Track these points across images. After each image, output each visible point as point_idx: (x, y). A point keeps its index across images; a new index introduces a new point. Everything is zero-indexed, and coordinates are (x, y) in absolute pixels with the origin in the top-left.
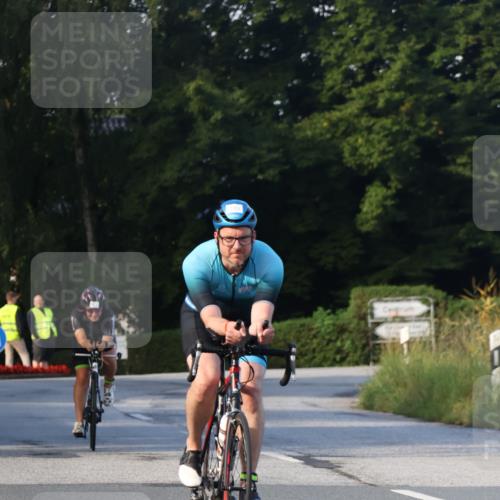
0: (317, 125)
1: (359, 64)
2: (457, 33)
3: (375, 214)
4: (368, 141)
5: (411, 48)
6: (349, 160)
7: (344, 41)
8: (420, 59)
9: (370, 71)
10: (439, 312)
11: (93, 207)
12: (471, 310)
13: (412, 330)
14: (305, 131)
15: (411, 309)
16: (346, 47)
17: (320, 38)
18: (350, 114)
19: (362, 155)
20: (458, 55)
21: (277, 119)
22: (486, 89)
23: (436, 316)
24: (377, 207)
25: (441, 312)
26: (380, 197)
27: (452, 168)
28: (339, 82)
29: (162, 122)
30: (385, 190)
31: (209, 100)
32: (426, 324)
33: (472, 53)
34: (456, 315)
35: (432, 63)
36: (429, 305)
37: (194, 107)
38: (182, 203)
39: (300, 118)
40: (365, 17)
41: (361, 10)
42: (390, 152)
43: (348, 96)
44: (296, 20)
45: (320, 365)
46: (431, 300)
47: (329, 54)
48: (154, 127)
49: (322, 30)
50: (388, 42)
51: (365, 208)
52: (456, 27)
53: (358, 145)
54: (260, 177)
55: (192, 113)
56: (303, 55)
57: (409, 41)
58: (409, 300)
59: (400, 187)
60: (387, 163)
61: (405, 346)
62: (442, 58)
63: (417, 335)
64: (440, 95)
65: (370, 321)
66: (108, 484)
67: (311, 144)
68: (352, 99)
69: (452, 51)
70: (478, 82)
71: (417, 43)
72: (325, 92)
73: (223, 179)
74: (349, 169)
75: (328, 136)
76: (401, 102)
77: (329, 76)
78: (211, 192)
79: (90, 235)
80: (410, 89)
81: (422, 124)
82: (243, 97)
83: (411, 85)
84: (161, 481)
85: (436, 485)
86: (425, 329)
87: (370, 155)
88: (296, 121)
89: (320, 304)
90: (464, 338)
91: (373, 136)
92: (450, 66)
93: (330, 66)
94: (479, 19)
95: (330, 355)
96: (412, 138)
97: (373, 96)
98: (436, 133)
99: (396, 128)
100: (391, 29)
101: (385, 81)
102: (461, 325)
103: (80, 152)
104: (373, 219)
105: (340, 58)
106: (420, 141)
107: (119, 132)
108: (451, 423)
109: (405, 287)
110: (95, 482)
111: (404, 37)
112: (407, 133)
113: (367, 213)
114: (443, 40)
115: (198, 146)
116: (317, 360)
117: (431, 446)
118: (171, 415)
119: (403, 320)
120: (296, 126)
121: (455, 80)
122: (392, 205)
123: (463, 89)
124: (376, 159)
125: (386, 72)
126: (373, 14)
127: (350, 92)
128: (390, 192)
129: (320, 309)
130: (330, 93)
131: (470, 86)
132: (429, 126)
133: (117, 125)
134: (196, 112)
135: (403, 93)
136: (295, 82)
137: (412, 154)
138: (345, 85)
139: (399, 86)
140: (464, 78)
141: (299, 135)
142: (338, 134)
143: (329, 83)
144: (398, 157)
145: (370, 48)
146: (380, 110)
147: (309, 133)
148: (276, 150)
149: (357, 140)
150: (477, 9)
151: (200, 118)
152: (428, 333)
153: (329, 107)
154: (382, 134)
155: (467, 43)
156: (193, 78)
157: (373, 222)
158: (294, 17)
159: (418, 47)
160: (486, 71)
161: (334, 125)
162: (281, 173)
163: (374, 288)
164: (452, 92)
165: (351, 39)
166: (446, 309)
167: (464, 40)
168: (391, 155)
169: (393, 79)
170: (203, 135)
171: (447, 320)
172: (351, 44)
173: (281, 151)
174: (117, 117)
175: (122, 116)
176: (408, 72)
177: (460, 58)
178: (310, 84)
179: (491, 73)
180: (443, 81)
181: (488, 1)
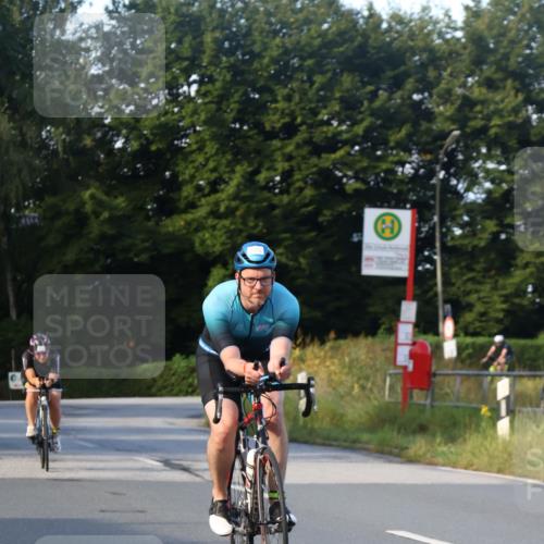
0: (176, 224)
1: (206, 181)
2: (275, 160)
4: (212, 236)
5: (244, 170)
6: (198, 248)
7: (196, 164)
8: (250, 178)
9: (214, 186)
11: (14, 279)
14: (167, 227)
16: (197, 169)
17: (179, 161)
18: (200, 216)
19: (208, 246)
20: (276, 176)
21: (148, 218)
22: (297, 200)
28: (192, 193)
29: (66, 219)
31: (99, 203)
33: (287, 175)
35: (259, 181)
37: (88, 208)
39: (164, 218)
40: (211, 148)
41: (208, 143)
43: (199, 204)
44: (162, 149)
45: (177, 395)
47: (185, 174)
48: (59, 223)
49: (180, 157)
50: (227, 166)
52: (275, 157)
53: (205, 238)
54: (136, 260)
55: (87, 213)
56: (167, 173)
57: (243, 165)
62: (266, 178)
64: (265, 204)
67: (172, 237)
68: (202, 206)
69: (273, 173)
70: (292, 196)
71: (249, 166)
72: (182, 200)
73: (109, 261)
74: (199, 255)
75: (184, 231)
76: (237, 208)
77: (184, 188)
79: (12, 299)
80: (244, 200)
81: (251, 224)
82: (124, 202)
83: (244, 197)
87: (214, 246)
88: (161, 220)
89: (178, 352)
91: (217, 233)
92: (271, 184)
93: (185, 182)
94: (291, 152)
95: (184, 388)
96: (244, 234)
97: (217, 204)
98: (261, 231)
99: (232, 227)
100: (229, 157)
101: (225, 193)
103: (5, 239)
105: (193, 177)
107: (33, 227)
111: (239, 162)
112: (241, 231)
114: (266, 166)
115: (90, 236)
116: (175, 392)
120: (161, 223)
121: (275, 195)
123: (281, 201)
124: (218, 249)
125: (226, 187)
126: (216, 146)
127: (199, 199)
128: (227, 273)
129: (178, 355)
130: (186, 201)
131: (286, 199)
132: (256, 226)
133: (32, 221)
134: (89, 213)
135: (238, 202)
136: (161, 193)
138: (197, 196)
139: (235, 197)
140: (281, 193)
141: (163, 230)
142: (191, 230)
143: (184, 194)
144: (233, 248)
145: (214, 170)
146: (221, 213)
147: (171, 229)
148: (147, 241)
149: (204, 235)
150: (290, 144)
151: (93, 217)
153: (185, 211)
154: (224, 231)
155: (284, 168)
156: (88, 188)
158: (161, 146)
159: (250, 169)
160: (296, 189)
161: (188, 224)
162: (152, 258)
164: (273, 202)
165: (201, 163)
167: (281, 166)
168: (229, 246)
169: (231, 192)
170: (95, 228)
172: (201, 167)
173: (151, 241)
174: (33, 214)
175: (36, 215)
176: (241, 187)
177: (278, 178)
178: (171, 195)
179: (301, 190)
180: (266, 194)
181: (299, 138)
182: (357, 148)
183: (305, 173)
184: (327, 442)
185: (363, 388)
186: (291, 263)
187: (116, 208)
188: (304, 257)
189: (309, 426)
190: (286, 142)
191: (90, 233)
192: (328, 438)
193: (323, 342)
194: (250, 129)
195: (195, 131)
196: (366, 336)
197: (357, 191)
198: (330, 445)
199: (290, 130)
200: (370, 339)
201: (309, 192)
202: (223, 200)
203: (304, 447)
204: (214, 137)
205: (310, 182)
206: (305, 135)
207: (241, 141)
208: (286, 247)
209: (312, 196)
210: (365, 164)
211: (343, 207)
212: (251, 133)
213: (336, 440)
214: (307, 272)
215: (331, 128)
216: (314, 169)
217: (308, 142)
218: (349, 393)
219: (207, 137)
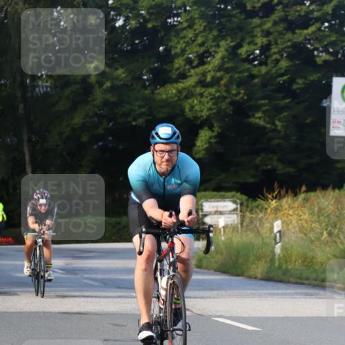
0: (169, 92)
1: (195, 55)
2: (256, 36)
3: (204, 147)
4: (200, 102)
5: (228, 44)
6: (188, 114)
7: (186, 40)
8: (233, 52)
9: (202, 59)
10: (243, 209)
11: (30, 140)
12: (262, 208)
13: (226, 219)
14: (161, 95)
15: (226, 206)
16: (188, 44)
17: (172, 37)
18: (190, 85)
19: (196, 111)
20: (256, 50)
21: (145, 87)
22: (274, 71)
23: (241, 211)
24: (206, 143)
25: (244, 208)
26: (207, 137)
27: (252, 120)
28: (183, 65)
29: (73, 88)
30: (210, 133)
32: (235, 216)
33: (265, 49)
34: (254, 211)
35: (241, 54)
36: (237, 204)
37: (93, 79)
38: (85, 138)
39: (158, 87)
40: (200, 25)
41: (197, 21)
42: (214, 109)
43: (188, 74)
44: (157, 26)
46: (239, 201)
47: (177, 48)
48: (68, 91)
49: (173, 33)
50: (213, 41)
51: (198, 143)
52: (256, 33)
53: (194, 104)
54: (134, 123)
55: (92, 83)
56: (161, 48)
57: (227, 40)
58: (225, 201)
59: (220, 131)
60: (212, 116)
61: (222, 230)
62: (247, 51)
63: (229, 223)
64: (246, 74)
65: (201, 213)
66: (37, 312)
67: (165, 103)
68: (191, 76)
69: (253, 47)
70: (269, 67)
71: (232, 42)
72: (174, 71)
73: (111, 124)
75: (176, 99)
76: (221, 78)
77: (176, 61)
78: (103, 132)
79: (27, 158)
80: (227, 71)
81: (234, 92)
82: (123, 73)
83: (227, 68)
84: (69, 311)
85: (239, 315)
86: (234, 219)
87: (201, 111)
88: (156, 89)
90: (258, 225)
91: (203, 99)
92: (252, 57)
93: (177, 55)
94: (270, 28)
96: (228, 101)
97: (204, 74)
98: (243, 98)
99: (218, 94)
100: (215, 33)
101: (211, 65)
102: (256, 217)
103: (22, 106)
104: (203, 150)
105: (183, 51)
106: (232, 103)
107: (46, 94)
108: (250, 277)
109: (223, 193)
110: (28, 311)
111: (223, 38)
112: (225, 98)
113: (199, 146)
114: (248, 40)
115: (95, 103)
117: (237, 291)
118: (76, 270)
119: (221, 213)
120: (156, 92)
121: (255, 66)
122: (215, 142)
123: (260, 71)
124: (205, 113)
125: (212, 59)
126: (204, 24)
127: (190, 72)
128: (213, 134)
130: (178, 72)
131: (264, 69)
132: (238, 94)
133: (45, 89)
134: (94, 83)
135: (222, 73)
136: (156, 65)
137: (228, 110)
138: (187, 67)
139: (220, 68)
141: (158, 98)
142: (182, 97)
143: (176, 66)
144: (218, 112)
145: (202, 45)
146: (208, 82)
147: (164, 96)
148: (144, 107)
149: (193, 102)
150: (269, 21)
151: (97, 86)
152: (236, 222)
153: (177, 81)
154: (209, 98)
155: (263, 43)
157: (203, 152)
158: (156, 24)
159: (232, 44)
160: (273, 60)
161: (180, 92)
162: (146, 121)
163: (203, 193)
164: (253, 72)
165: (191, 39)
166: (248, 207)
167: (260, 41)
168: (214, 111)
169: (216, 64)
170: (99, 96)
171: (248, 213)
172: (191, 42)
173: (147, 107)
174: (45, 84)
175: (48, 84)
176: (226, 60)
177: (258, 52)
178: (165, 67)
179: (277, 61)
180: (247, 66)
181: (275, 17)
182: (326, 24)
183: (281, 47)
184: (299, 281)
185: (330, 234)
186: (269, 126)
187: (117, 78)
188: (279, 120)
189: (284, 267)
190: (265, 19)
191: (95, 100)
192: (300, 278)
193: (296, 195)
194: (233, 9)
195: (185, 10)
196: (334, 189)
197: (326, 62)
198: (302, 284)
199: (268, 10)
200: (337, 191)
201: (284, 64)
202: (209, 71)
203: (280, 285)
204: (202, 16)
205: (285, 55)
206: (282, 14)
207: (225, 19)
208: (264, 112)
209: (287, 67)
210: (333, 39)
211: (314, 77)
212: (234, 12)
213: (307, 279)
214: (283, 133)
215: (304, 7)
216: (289, 44)
217: (284, 19)
218: (318, 239)
219: (196, 16)
